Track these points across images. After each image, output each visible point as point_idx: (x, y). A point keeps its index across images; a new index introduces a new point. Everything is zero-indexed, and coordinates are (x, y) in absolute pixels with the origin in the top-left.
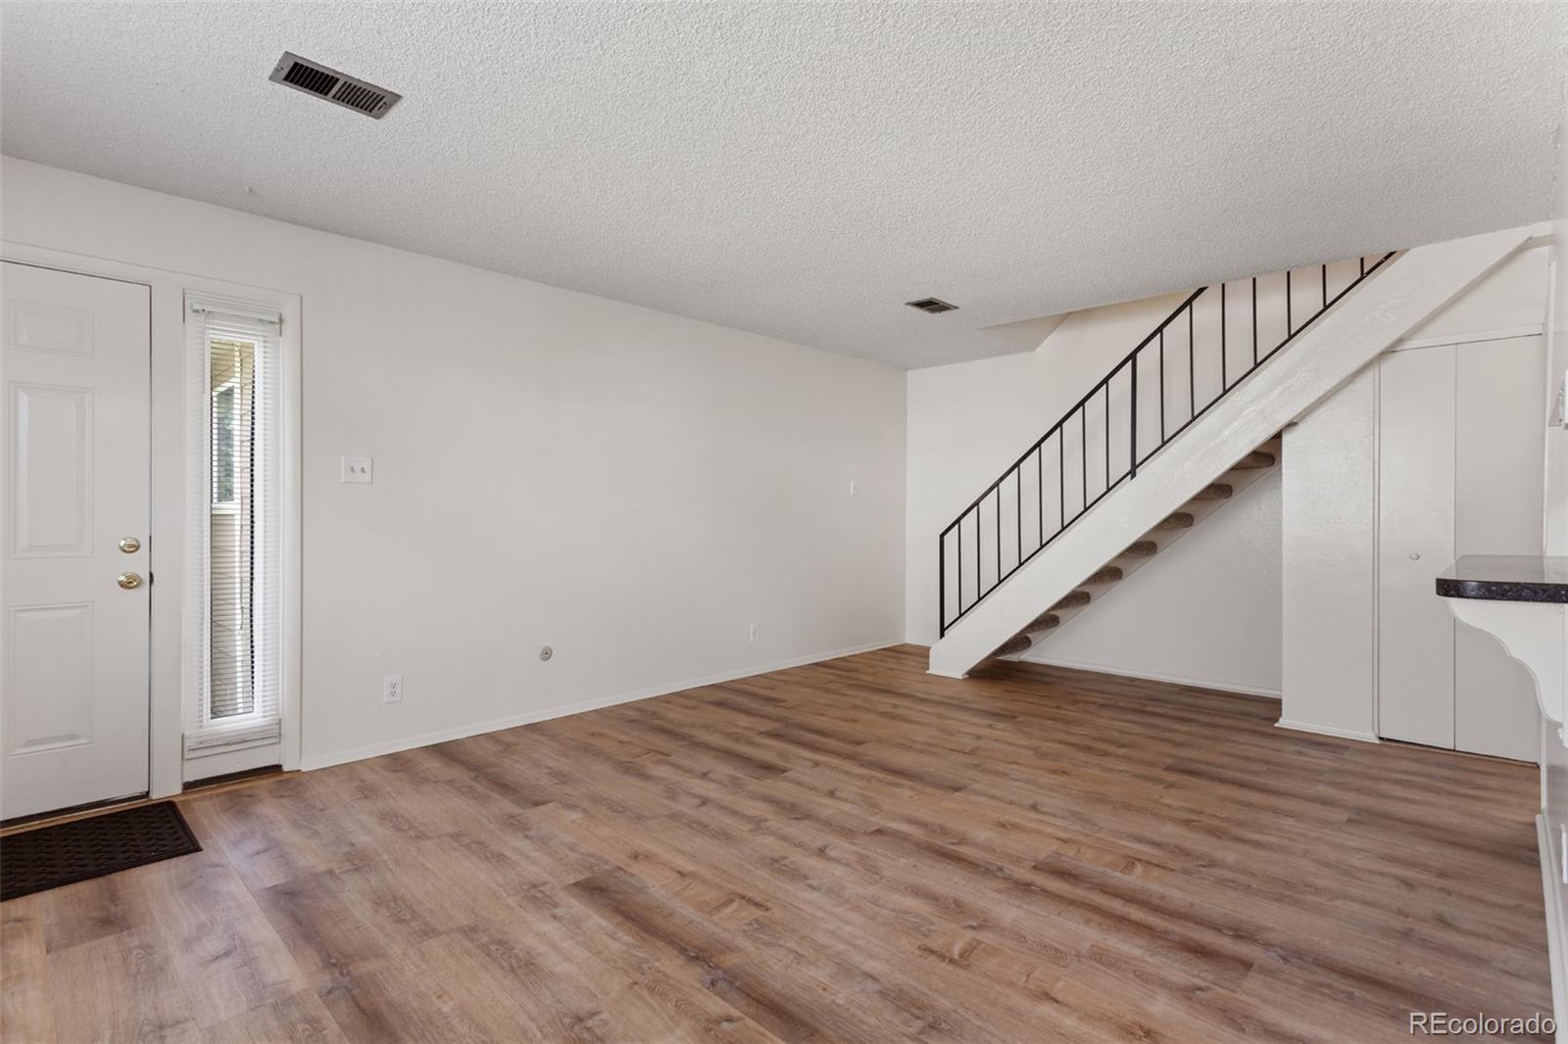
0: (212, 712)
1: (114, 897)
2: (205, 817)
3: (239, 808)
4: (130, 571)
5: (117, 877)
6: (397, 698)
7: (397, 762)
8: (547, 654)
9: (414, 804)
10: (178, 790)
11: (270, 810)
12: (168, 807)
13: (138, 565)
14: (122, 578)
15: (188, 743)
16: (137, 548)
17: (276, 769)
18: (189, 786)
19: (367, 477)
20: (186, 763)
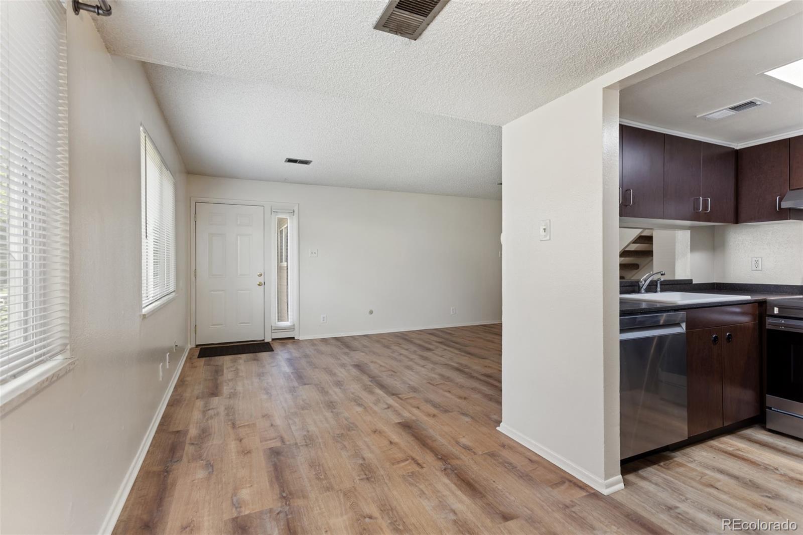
0: (278, 319)
1: (256, 356)
2: (275, 346)
3: (283, 345)
4: (260, 281)
5: (257, 354)
6: (325, 321)
7: (324, 340)
8: (371, 312)
9: (323, 348)
10: (271, 340)
11: (290, 346)
12: (268, 343)
13: (261, 280)
14: (258, 283)
15: (273, 328)
16: (261, 275)
17: (293, 338)
18: (273, 340)
19: (316, 255)
20: (273, 334)
